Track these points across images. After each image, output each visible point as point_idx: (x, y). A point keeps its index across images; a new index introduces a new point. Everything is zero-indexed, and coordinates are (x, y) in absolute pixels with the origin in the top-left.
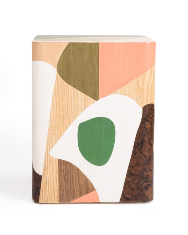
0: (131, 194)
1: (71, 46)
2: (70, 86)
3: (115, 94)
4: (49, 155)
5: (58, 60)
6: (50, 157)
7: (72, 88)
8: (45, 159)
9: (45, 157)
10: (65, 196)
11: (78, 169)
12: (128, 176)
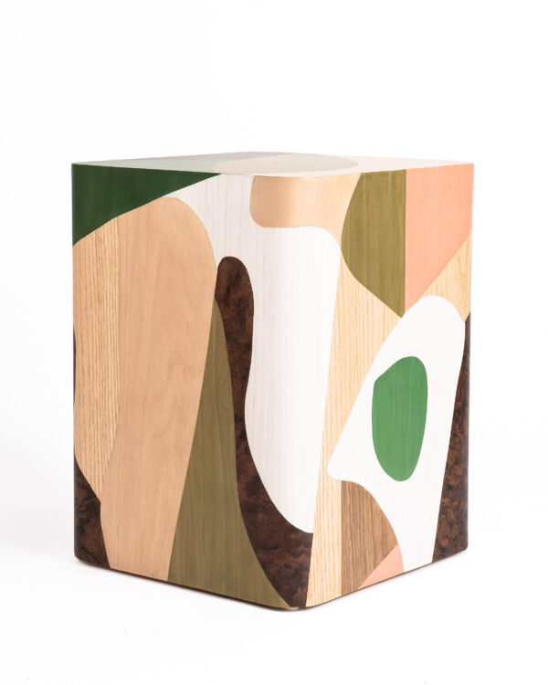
0: (448, 537)
1: (364, 182)
2: (361, 285)
3: (427, 295)
4: (327, 474)
5: (343, 224)
6: (328, 480)
7: (365, 289)
8: (319, 488)
9: (320, 483)
10: (352, 576)
11: (372, 499)
12: (444, 495)
